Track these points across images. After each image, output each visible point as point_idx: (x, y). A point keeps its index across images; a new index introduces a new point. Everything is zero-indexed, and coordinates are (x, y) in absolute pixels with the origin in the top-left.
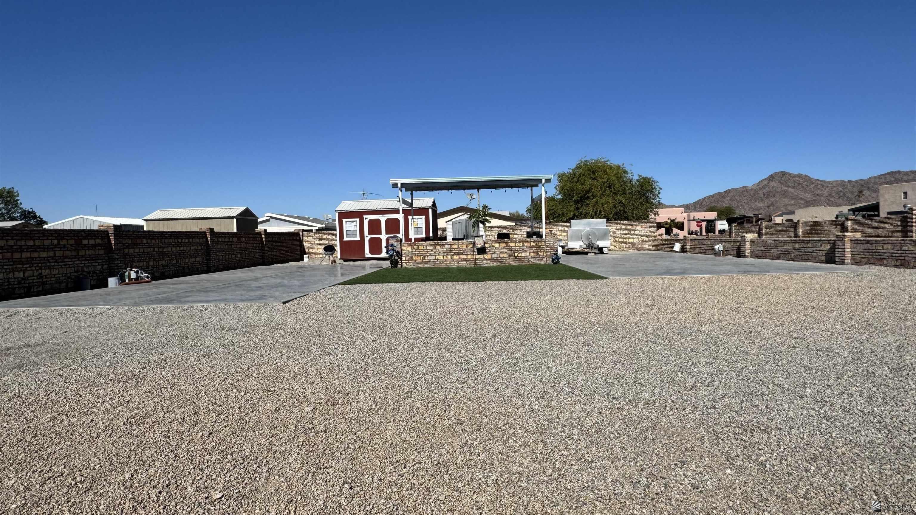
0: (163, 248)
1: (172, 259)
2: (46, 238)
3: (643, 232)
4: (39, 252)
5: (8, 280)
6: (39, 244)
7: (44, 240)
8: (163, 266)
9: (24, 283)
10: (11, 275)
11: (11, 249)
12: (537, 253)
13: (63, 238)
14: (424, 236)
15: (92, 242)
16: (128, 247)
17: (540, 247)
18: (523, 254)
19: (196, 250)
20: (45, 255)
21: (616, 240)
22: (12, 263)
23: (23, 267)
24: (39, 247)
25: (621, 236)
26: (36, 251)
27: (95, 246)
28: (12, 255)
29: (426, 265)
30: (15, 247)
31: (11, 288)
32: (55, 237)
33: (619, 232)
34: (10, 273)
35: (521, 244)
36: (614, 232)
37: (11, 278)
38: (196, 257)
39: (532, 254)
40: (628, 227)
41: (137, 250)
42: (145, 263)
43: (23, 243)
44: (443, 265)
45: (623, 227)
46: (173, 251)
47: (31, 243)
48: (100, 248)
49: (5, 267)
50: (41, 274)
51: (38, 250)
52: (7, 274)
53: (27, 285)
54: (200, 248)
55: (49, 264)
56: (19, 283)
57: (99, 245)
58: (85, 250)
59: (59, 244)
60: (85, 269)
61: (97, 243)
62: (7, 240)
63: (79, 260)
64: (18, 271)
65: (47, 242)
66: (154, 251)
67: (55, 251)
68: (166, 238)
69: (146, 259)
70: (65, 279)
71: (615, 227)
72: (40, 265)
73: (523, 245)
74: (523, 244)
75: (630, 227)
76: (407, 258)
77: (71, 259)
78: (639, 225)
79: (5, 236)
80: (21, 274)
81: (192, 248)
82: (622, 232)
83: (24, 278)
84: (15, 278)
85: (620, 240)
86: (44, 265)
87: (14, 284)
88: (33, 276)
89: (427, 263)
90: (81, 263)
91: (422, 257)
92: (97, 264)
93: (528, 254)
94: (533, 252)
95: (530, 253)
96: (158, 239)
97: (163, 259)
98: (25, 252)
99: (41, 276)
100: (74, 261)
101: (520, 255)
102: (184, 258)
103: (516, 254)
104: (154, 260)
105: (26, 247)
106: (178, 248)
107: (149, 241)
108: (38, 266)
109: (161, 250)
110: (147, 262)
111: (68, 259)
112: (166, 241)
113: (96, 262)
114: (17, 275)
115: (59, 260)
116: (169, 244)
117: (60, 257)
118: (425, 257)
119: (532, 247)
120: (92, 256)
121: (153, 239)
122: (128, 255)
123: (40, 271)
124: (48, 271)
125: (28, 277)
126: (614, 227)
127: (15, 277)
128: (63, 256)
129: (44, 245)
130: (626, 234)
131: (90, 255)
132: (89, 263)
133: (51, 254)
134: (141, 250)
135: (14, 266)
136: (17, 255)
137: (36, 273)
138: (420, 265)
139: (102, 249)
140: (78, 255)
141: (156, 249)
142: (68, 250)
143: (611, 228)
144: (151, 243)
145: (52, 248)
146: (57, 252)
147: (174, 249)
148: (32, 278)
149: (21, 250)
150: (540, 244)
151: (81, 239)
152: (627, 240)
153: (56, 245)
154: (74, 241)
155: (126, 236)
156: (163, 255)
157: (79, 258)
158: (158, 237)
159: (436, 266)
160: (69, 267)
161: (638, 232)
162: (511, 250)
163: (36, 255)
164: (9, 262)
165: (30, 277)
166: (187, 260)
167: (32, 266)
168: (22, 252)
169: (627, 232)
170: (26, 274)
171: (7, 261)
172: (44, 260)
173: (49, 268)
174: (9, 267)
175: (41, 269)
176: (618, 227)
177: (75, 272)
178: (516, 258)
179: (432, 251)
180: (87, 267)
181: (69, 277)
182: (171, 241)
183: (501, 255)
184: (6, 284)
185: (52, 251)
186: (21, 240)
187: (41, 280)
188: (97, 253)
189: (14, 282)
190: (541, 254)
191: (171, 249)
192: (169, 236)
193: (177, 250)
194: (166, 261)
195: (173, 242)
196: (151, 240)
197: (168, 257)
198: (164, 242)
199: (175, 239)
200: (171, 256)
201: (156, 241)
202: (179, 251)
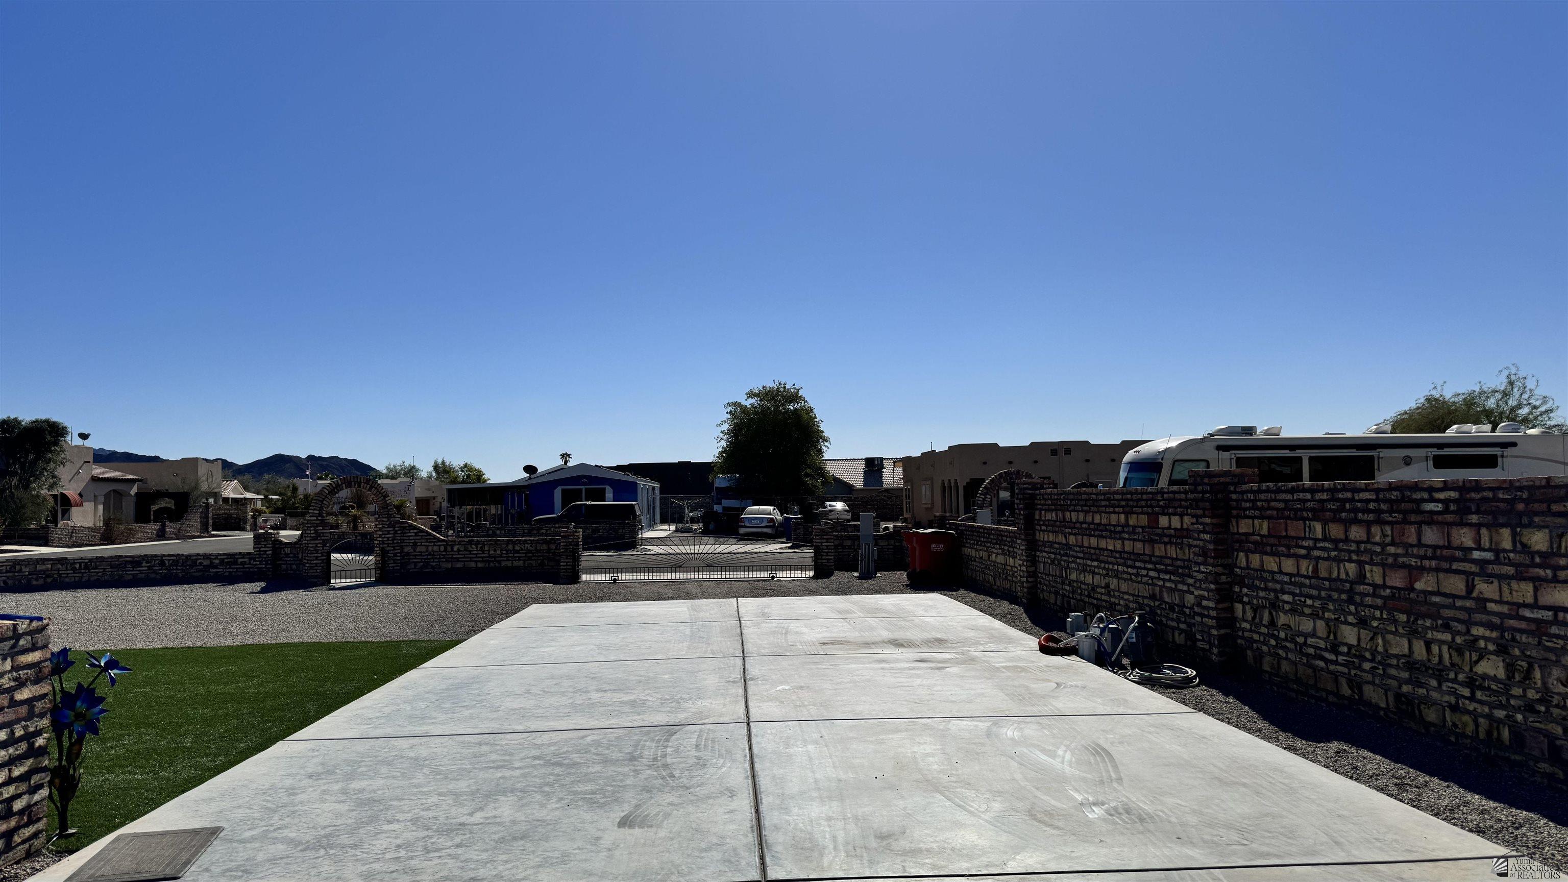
0: (1413, 573)
7: (1109, 513)
13: (1132, 511)
15: (1176, 522)
27: (1178, 535)
32: (1123, 507)
41: (1289, 565)
42: (1321, 624)
46: (1483, 601)
48: (1191, 542)
55: (1116, 568)
57: (1187, 532)
58: (1164, 544)
59: (1126, 523)
60: (1163, 597)
61: (1184, 526)
63: (1155, 570)
67: (1122, 541)
68: (1431, 519)
69: (1324, 609)
77: (1143, 562)
90: (1158, 579)
92: (1185, 588)
96: (1381, 522)
100: (1146, 570)
104: (1362, 623)
106: (1524, 591)
107: (1336, 531)
109: (1397, 580)
111: (1139, 561)
112: (1431, 536)
117: (1129, 554)
120: (1179, 563)
121: (1356, 521)
122: (1262, 579)
132: (1169, 580)
134: (1306, 567)
140: (1152, 554)
141: (1374, 574)
142: (1138, 540)
144: (1347, 540)
145: (1119, 533)
146: (1124, 543)
147: (1485, 588)
151: (1158, 514)
155: (1254, 508)
158: (1378, 512)
182: (1465, 537)
191: (1470, 588)
192: (1446, 511)
193: (1517, 598)
194: (1428, 645)
195: (1480, 548)
196: (1347, 524)
197: (1446, 627)
198: (1413, 540)
199: (1493, 526)
200: (1469, 623)
201: (1369, 533)
202: (1535, 606)
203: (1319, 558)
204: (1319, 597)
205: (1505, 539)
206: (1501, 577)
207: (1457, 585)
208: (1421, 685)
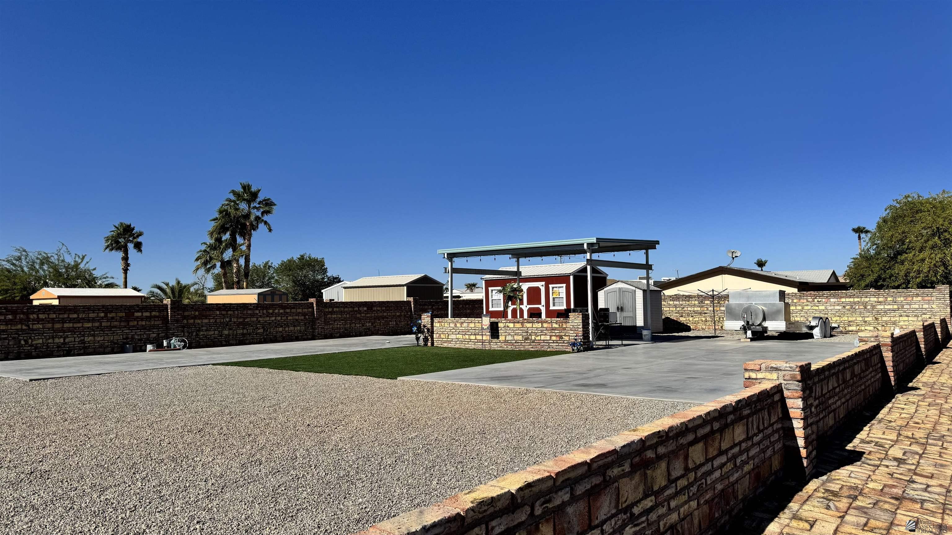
0: (244, 319)
1: (257, 328)
2: (91, 312)
3: (926, 306)
4: (82, 323)
5: (47, 345)
6: (83, 316)
7: (89, 313)
8: (243, 334)
9: (64, 347)
10: (50, 341)
11: (53, 321)
12: (561, 337)
13: (111, 312)
14: (564, 307)
15: (148, 314)
16: (195, 318)
17: (564, 329)
18: (543, 338)
19: (297, 320)
20: (89, 325)
21: (877, 319)
22: (52, 332)
23: (64, 335)
24: (83, 319)
25: (886, 312)
26: (79, 322)
27: (149, 318)
28: (53, 326)
29: (450, 345)
30: (57, 319)
31: (49, 351)
32: (103, 311)
33: (882, 307)
34: (49, 339)
35: (540, 324)
36: (873, 307)
37: (51, 343)
38: (294, 326)
39: (554, 338)
40: (899, 299)
41: (206, 321)
43: (66, 316)
44: (462, 346)
45: (889, 299)
46: (260, 321)
47: (75, 316)
48: (156, 319)
49: (46, 335)
50: (84, 340)
51: (82, 321)
52: (46, 340)
53: (68, 349)
54: (303, 318)
55: (93, 333)
56: (58, 347)
57: (155, 317)
58: (138, 321)
59: (106, 316)
60: (136, 337)
61: (152, 315)
62: (48, 314)
63: (129, 330)
64: (58, 338)
65: (92, 315)
66: (231, 321)
67: (101, 323)
68: (250, 309)
70: (111, 345)
71: (875, 299)
72: (82, 333)
73: (542, 327)
74: (542, 324)
75: (902, 299)
76: (438, 335)
77: (120, 328)
78: (918, 295)
79: (48, 311)
80: (62, 340)
81: (289, 318)
82: (886, 307)
83: (64, 343)
84: (53, 343)
85: (885, 319)
86: (88, 333)
87: (53, 348)
88: (75, 341)
89: (450, 342)
90: (132, 332)
91: (447, 335)
92: (150, 333)
93: (548, 338)
94: (554, 336)
95: (551, 336)
97: (243, 329)
98: (67, 323)
99: (83, 342)
100: (123, 330)
101: (538, 338)
102: (276, 327)
103: (533, 338)
104: (230, 329)
105: (69, 319)
106: (268, 318)
107: (224, 312)
108: (80, 334)
109: (240, 320)
110: (219, 331)
111: (116, 328)
112: (249, 312)
113: (150, 331)
114: (57, 340)
115: (105, 330)
116: (252, 315)
117: (107, 326)
118: (448, 335)
119: (555, 329)
120: (146, 326)
121: (230, 310)
122: (193, 325)
123: (82, 338)
124: (91, 338)
125: (68, 342)
126: (873, 299)
127: (55, 342)
128: (110, 326)
129: (89, 317)
130: (894, 310)
131: (143, 325)
132: (141, 331)
133: (97, 324)
134: (212, 321)
135: (54, 334)
136: (58, 326)
137: (77, 340)
138: (445, 345)
139: (159, 320)
140: (128, 325)
141: (234, 320)
142: (116, 321)
143: (867, 300)
144: (227, 314)
145: (98, 320)
146: (103, 323)
148: (73, 343)
149: (63, 321)
150: (564, 326)
151: (134, 312)
152: (898, 319)
153: (102, 317)
154: (124, 314)
155: (192, 309)
156: (244, 325)
157: (129, 328)
158: (237, 308)
159: (457, 346)
160: (117, 335)
161: (917, 306)
162: (527, 332)
163: (79, 325)
164: (49, 330)
165: (71, 342)
166: (281, 329)
167: (74, 334)
168: (63, 323)
169: (896, 307)
170: (67, 340)
171: (48, 330)
172: (88, 329)
173: (94, 336)
174: (48, 334)
175: (84, 336)
176: (881, 299)
177: (123, 339)
178: (533, 342)
179: (453, 329)
180: (138, 335)
181: (115, 343)
182: (257, 312)
183: (516, 338)
184: (45, 347)
185: (98, 322)
186: (64, 313)
187: (83, 345)
188: (152, 323)
189: (53, 346)
190: (566, 338)
191: (257, 319)
192: (254, 308)
193: (266, 320)
194: (247, 330)
195: (260, 313)
196: (227, 311)
197: (252, 326)
198: (246, 313)
199: (263, 310)
200: (257, 325)
201: (234, 312)
202: (269, 320)
203: (216, 319)
204: (217, 326)
205: (265, 311)
206: (263, 317)
207: (255, 319)
208: (245, 337)
